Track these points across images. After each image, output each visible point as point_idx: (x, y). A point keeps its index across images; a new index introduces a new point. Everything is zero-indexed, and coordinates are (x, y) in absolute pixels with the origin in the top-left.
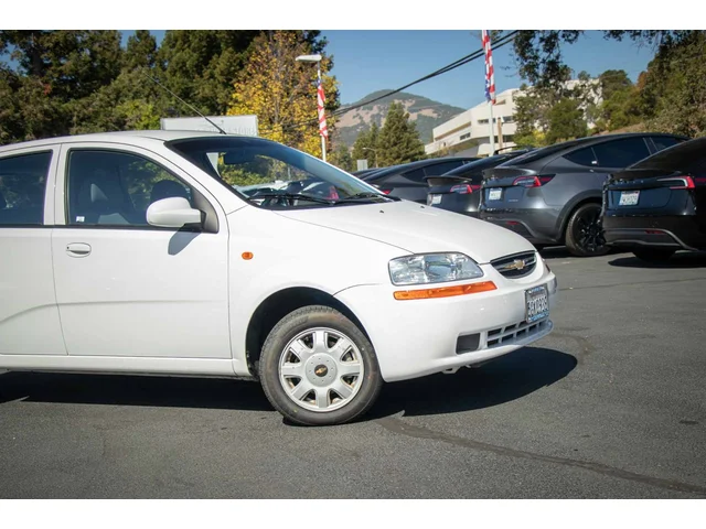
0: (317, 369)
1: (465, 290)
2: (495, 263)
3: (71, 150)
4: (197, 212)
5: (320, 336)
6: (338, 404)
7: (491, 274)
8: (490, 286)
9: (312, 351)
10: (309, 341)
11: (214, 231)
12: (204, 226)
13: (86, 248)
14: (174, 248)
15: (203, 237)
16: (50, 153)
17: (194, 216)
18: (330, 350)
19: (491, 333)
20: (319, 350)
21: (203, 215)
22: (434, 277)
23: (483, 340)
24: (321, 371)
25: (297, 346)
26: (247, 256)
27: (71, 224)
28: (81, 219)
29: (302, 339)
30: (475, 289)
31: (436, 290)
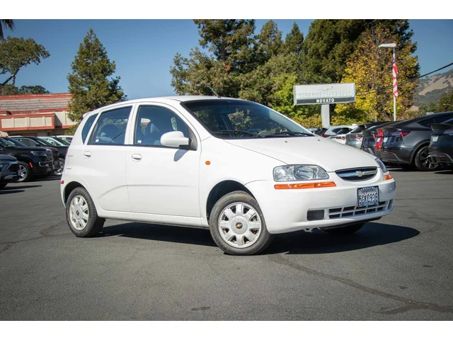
0: (237, 224)
1: (316, 185)
2: (338, 172)
3: (140, 106)
4: (187, 139)
5: (239, 207)
6: (248, 244)
7: (334, 177)
8: (333, 184)
9: (234, 215)
10: (234, 210)
11: (195, 149)
12: (190, 147)
13: (139, 157)
14: (177, 158)
15: (190, 152)
16: (131, 107)
17: (185, 141)
18: (244, 215)
19: (331, 211)
20: (239, 215)
21: (190, 141)
22: (299, 177)
23: (327, 214)
24: (239, 226)
25: (228, 212)
26: (208, 163)
27: (135, 144)
28: (140, 142)
29: (231, 208)
30: (323, 185)
31: (298, 185)
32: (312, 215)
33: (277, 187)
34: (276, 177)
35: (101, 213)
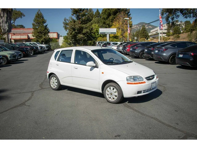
1: (140, 83)
2: (146, 78)
3: (76, 50)
4: (95, 64)
7: (145, 80)
8: (145, 82)
11: (98, 68)
12: (96, 67)
13: (77, 68)
14: (91, 70)
15: (96, 69)
16: (72, 50)
17: (94, 65)
18: (113, 91)
19: (144, 91)
21: (96, 65)
22: (134, 80)
23: (142, 92)
25: (108, 89)
26: (103, 73)
27: (75, 63)
28: (76, 62)
30: (142, 83)
31: (134, 83)
32: (139, 92)
33: (128, 83)
34: (127, 80)
35: (62, 83)
